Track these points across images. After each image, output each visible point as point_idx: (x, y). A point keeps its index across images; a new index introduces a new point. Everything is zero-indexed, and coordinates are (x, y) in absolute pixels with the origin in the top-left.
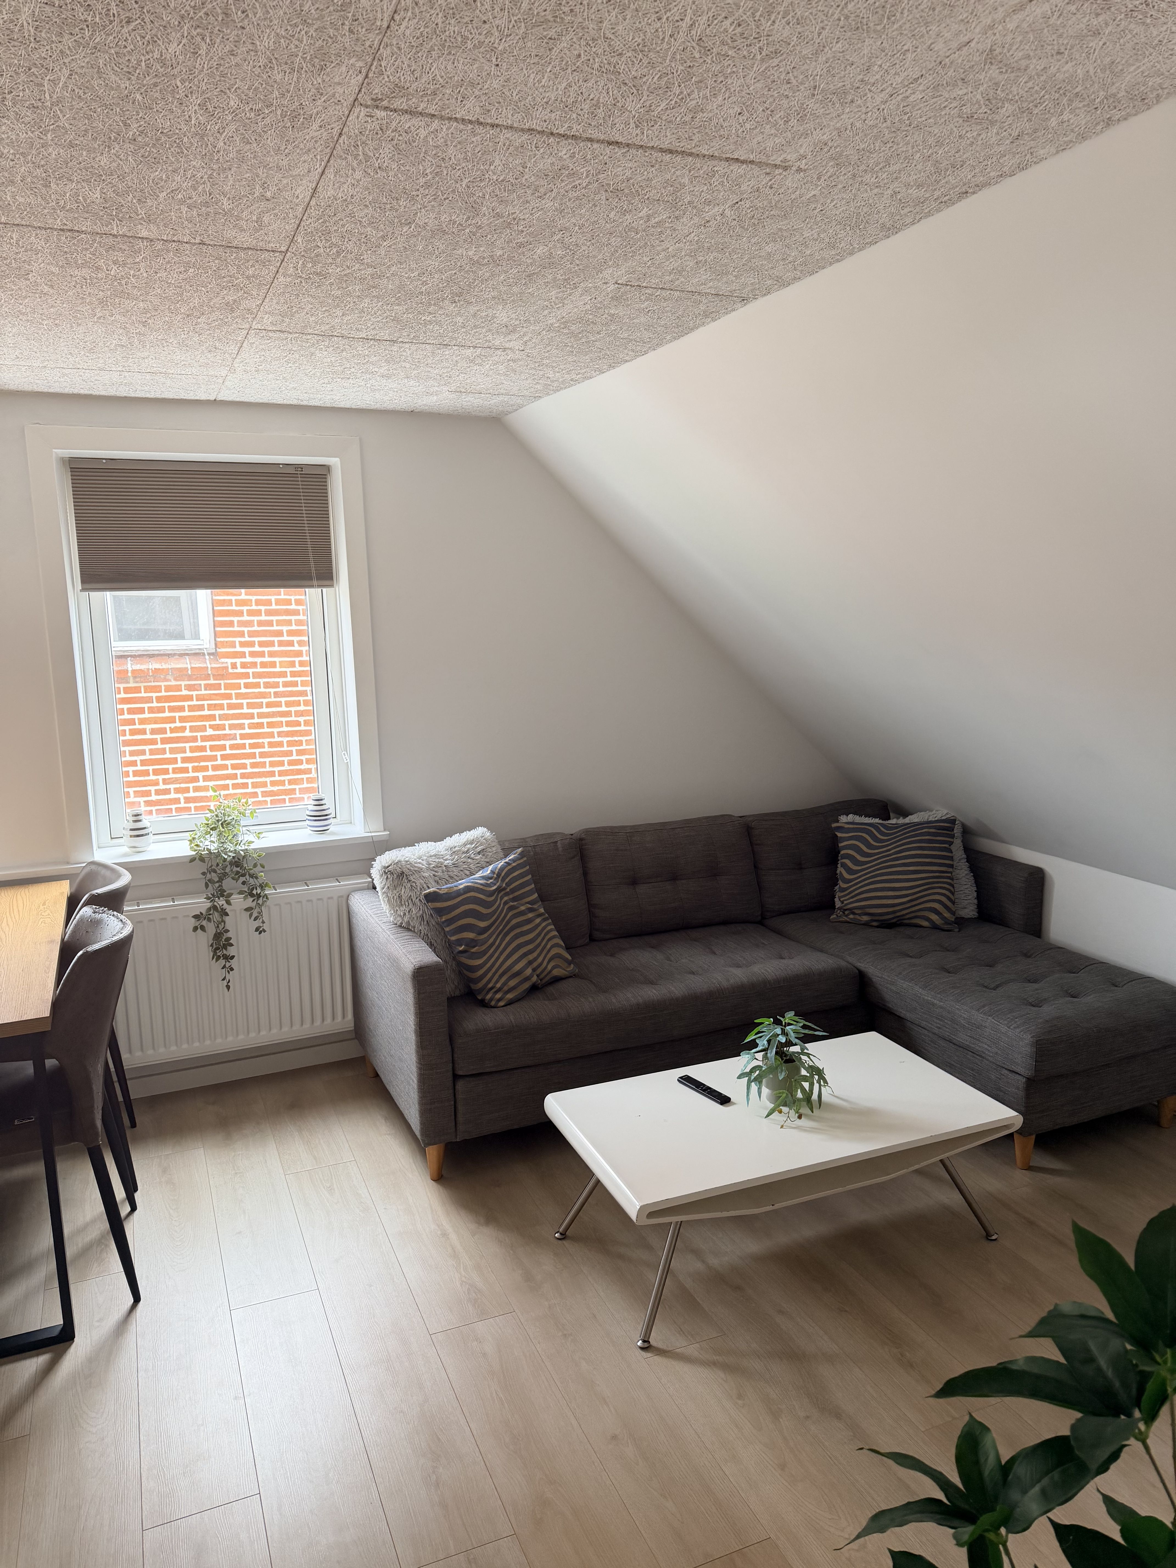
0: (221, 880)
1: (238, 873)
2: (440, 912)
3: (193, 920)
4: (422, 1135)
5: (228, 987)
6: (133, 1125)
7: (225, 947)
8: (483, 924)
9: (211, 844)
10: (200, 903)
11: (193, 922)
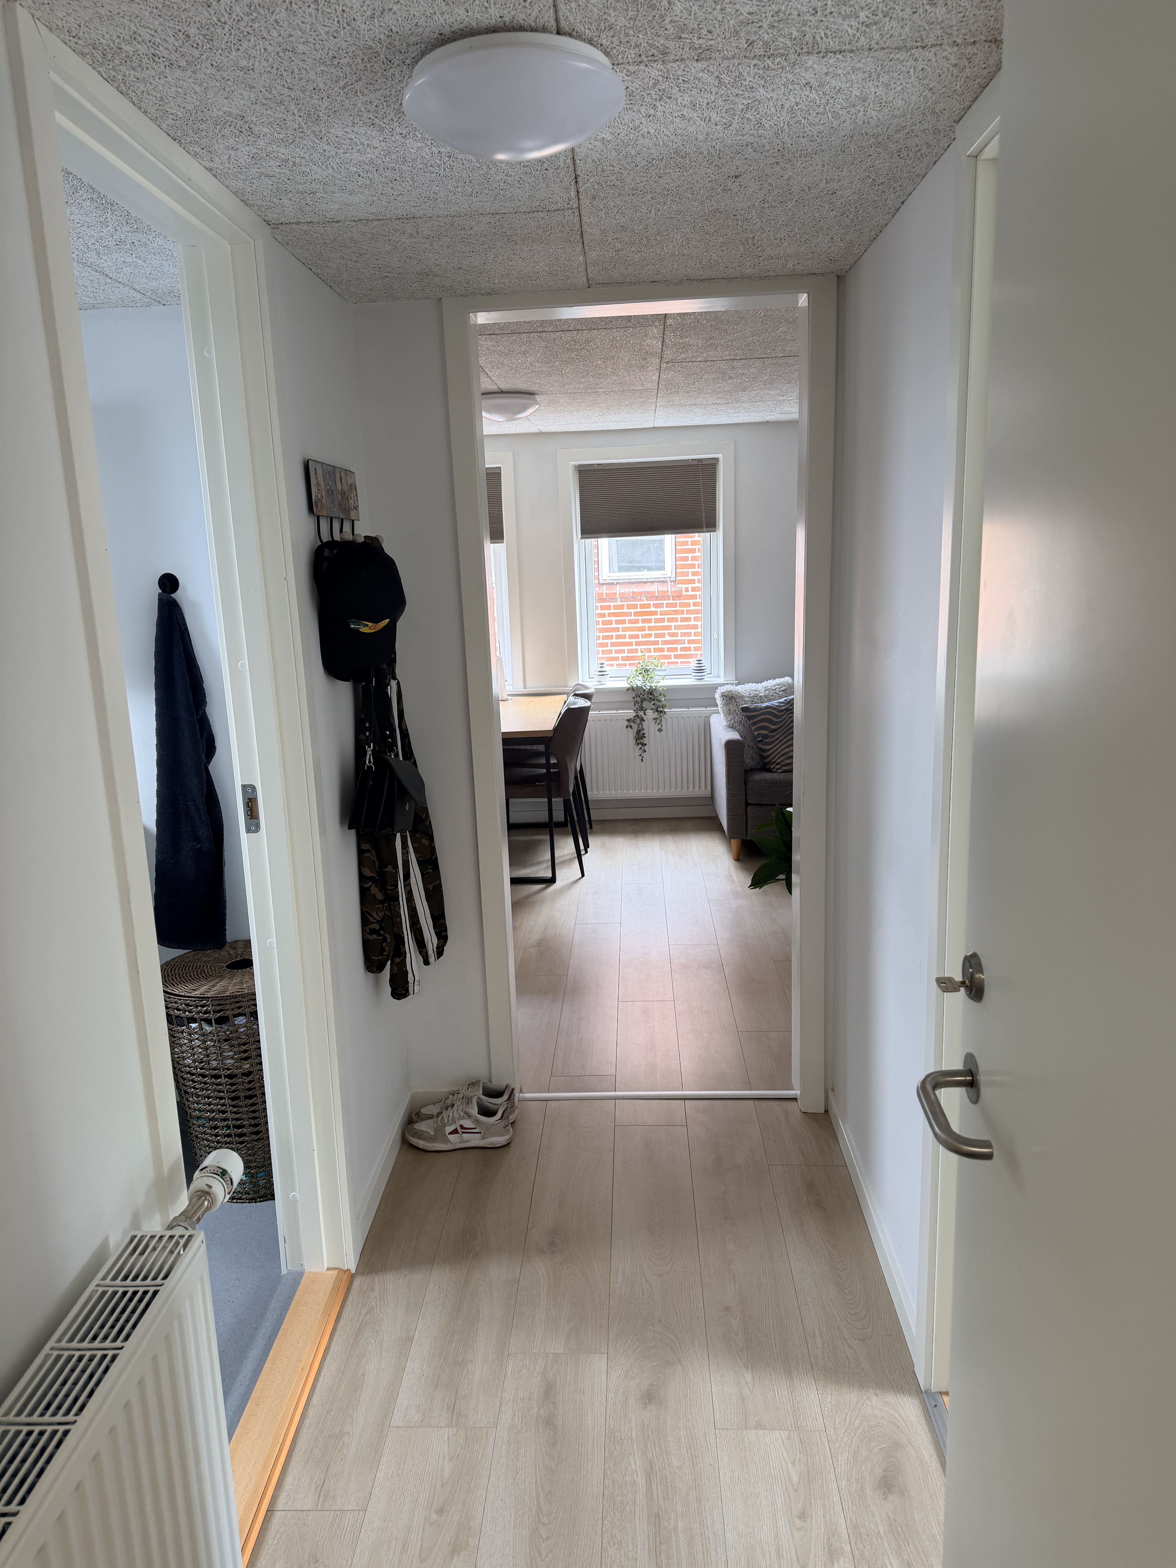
0: (642, 702)
1: (651, 698)
2: (749, 718)
3: (626, 722)
4: (728, 832)
5: (642, 760)
6: (591, 828)
7: (642, 738)
8: (773, 727)
9: (638, 682)
10: (630, 713)
11: (626, 723)
